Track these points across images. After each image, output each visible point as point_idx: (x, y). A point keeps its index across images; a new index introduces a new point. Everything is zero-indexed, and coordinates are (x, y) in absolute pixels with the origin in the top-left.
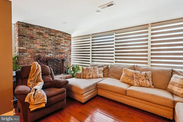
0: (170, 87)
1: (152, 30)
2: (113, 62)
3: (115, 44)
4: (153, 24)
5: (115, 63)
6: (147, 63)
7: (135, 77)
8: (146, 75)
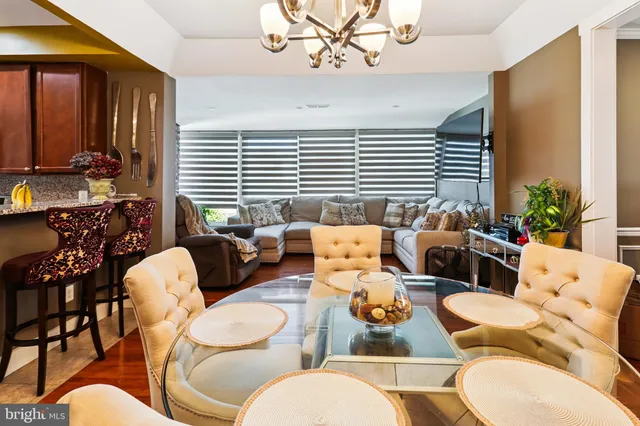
0: (385, 219)
1: (361, 139)
2: (295, 193)
3: (299, 151)
4: (363, 131)
5: (299, 195)
6: (353, 192)
7: (343, 212)
8: (358, 208)
